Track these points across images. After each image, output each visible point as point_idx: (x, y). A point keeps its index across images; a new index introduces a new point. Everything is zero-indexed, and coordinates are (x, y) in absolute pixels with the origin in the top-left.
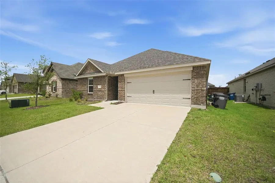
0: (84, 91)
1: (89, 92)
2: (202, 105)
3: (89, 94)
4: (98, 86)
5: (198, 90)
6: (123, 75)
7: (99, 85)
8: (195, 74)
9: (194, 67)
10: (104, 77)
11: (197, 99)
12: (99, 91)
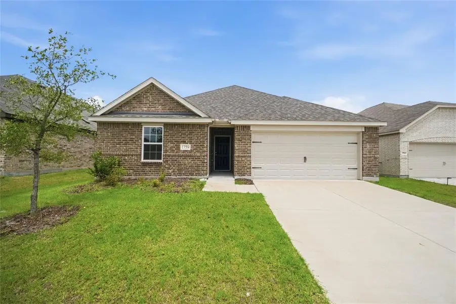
0: (125, 155)
1: (144, 159)
2: (375, 176)
3: (144, 164)
4: (181, 145)
5: (370, 157)
6: (248, 127)
7: (184, 142)
8: (367, 137)
9: (366, 127)
10: (201, 126)
11: (370, 169)
12: (185, 157)
